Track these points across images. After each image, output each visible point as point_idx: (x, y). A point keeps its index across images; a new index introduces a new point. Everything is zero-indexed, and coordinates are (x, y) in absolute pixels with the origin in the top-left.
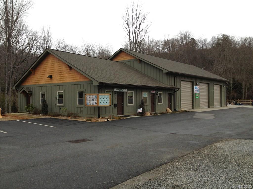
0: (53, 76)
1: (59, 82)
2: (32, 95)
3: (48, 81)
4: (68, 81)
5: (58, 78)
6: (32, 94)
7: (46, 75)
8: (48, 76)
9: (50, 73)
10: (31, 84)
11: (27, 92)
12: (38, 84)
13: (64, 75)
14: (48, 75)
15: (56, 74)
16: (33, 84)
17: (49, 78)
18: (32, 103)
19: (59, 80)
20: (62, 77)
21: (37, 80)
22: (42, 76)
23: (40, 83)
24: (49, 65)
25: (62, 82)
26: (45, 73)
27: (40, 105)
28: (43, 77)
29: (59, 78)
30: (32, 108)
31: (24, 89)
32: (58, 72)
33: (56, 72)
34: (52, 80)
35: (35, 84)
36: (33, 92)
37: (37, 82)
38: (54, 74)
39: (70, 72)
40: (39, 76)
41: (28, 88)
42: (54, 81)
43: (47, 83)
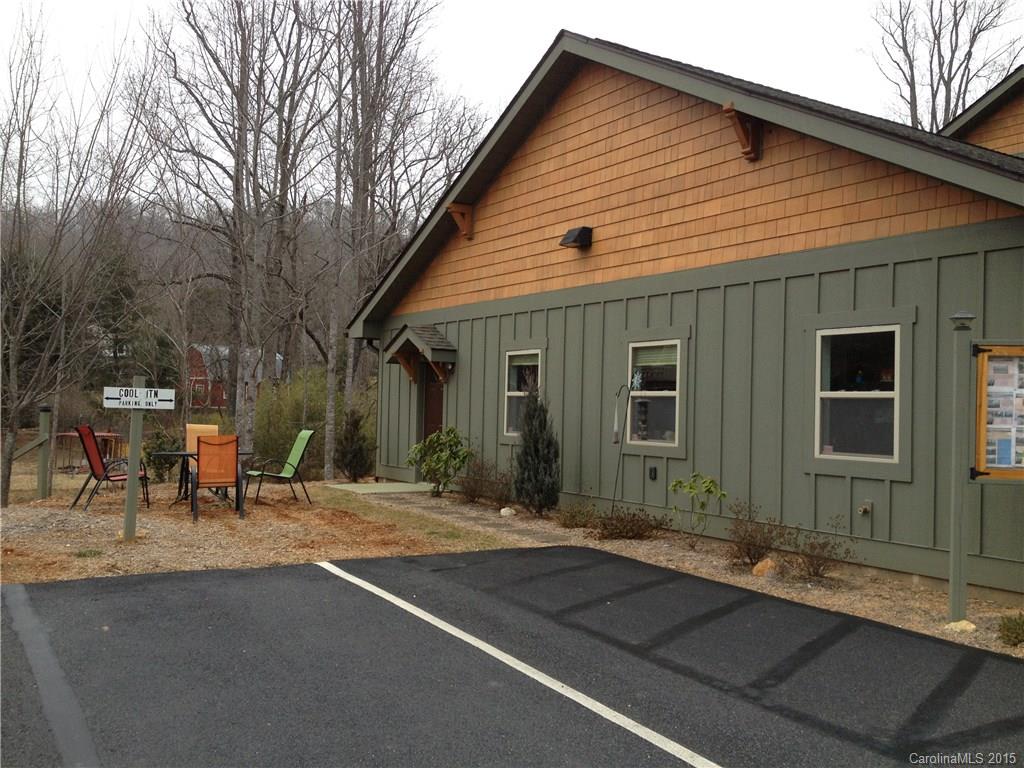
0: (598, 235)
1: (648, 269)
2: (452, 372)
3: (559, 270)
4: (731, 255)
5: (638, 241)
6: (453, 364)
7: (548, 233)
8: (560, 240)
9: (580, 210)
10: (452, 302)
11: (429, 355)
12: (492, 295)
13: (689, 214)
14: (563, 229)
15: (618, 215)
16: (461, 300)
17: (571, 253)
18: (451, 425)
19: (645, 254)
20: (676, 232)
21: (484, 272)
22: (519, 240)
23: (506, 293)
24: (570, 158)
25: (668, 266)
26: (543, 221)
27: (501, 441)
28: (524, 251)
29: (650, 238)
30: (454, 455)
31: (408, 335)
32: (638, 195)
33: (623, 198)
34: (592, 263)
35: (475, 298)
36: (464, 354)
37: (485, 284)
38: (608, 217)
39: (750, 180)
40: (500, 245)
41: (433, 329)
42: (607, 271)
43: (556, 285)
